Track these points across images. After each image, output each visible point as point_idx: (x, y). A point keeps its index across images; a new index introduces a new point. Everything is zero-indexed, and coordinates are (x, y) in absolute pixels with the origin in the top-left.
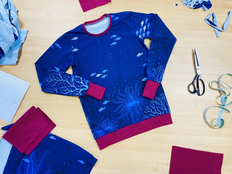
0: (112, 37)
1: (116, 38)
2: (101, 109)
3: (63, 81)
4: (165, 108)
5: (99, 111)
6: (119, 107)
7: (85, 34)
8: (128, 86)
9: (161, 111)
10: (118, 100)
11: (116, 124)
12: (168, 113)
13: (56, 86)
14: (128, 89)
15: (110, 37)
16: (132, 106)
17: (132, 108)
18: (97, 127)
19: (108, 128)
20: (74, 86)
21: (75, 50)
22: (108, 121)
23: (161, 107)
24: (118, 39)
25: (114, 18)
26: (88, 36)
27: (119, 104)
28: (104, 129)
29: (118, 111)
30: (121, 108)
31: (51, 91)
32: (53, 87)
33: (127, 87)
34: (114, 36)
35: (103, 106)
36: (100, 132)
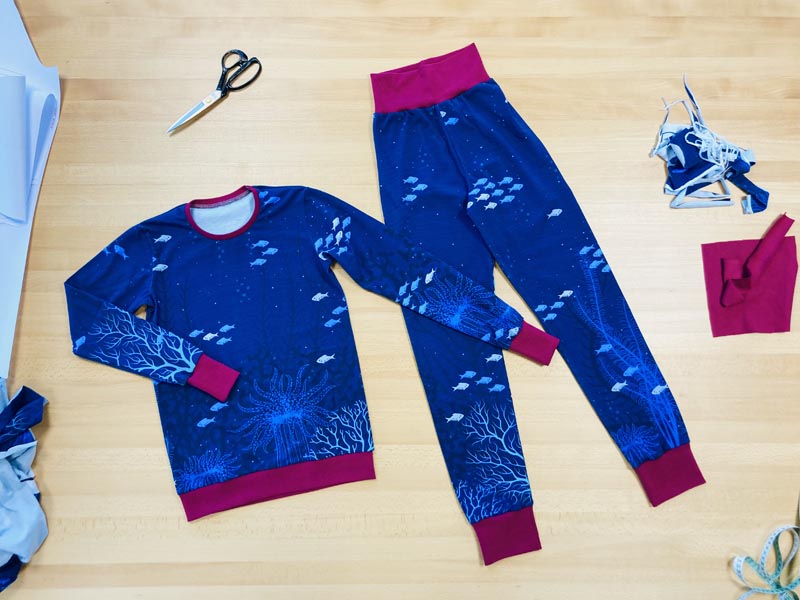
0: (255, 245)
1: (266, 249)
2: (204, 422)
3: (135, 338)
4: (361, 437)
5: (198, 425)
6: (250, 422)
7: (190, 229)
8: (280, 372)
9: (351, 442)
10: (248, 405)
11: (235, 464)
12: (366, 451)
13: (119, 348)
14: (278, 379)
15: (251, 245)
16: (281, 422)
17: (283, 427)
18: (188, 463)
19: (213, 470)
20: (159, 355)
21: (161, 267)
22: (215, 453)
23: (352, 435)
24: (272, 251)
25: (267, 198)
26: (195, 237)
27: (249, 416)
28: (203, 471)
29: (247, 431)
30: (253, 426)
31: (104, 358)
32: (111, 351)
33: (276, 374)
34: (262, 243)
35: (210, 415)
36: (193, 477)
